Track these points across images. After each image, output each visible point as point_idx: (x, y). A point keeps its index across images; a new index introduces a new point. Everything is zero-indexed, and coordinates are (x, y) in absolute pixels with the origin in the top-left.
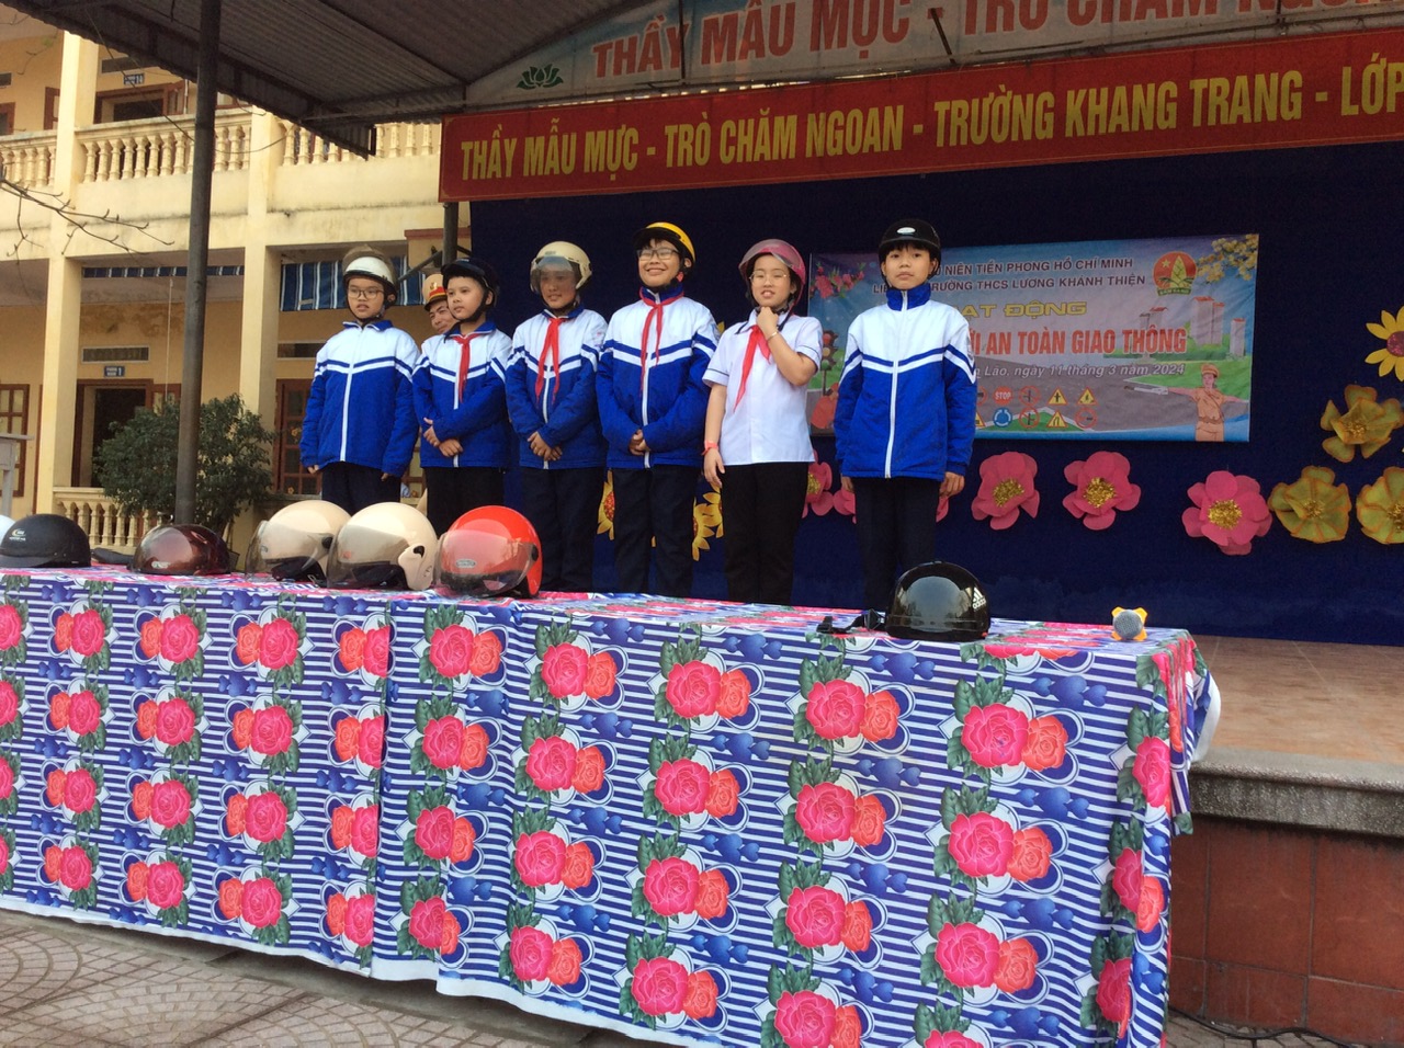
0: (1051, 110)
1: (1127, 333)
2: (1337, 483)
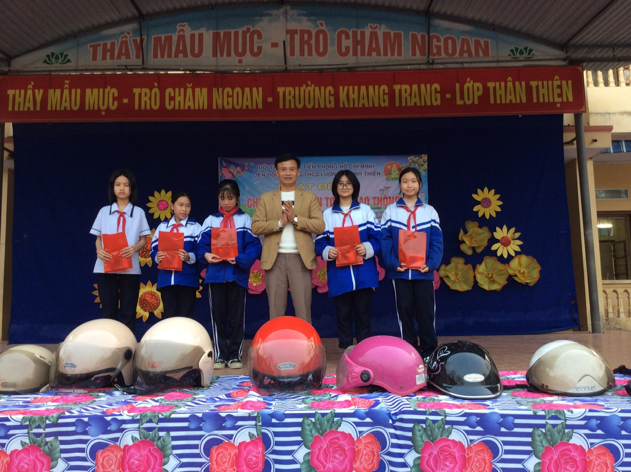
0: (332, 95)
1: (374, 198)
2: (466, 263)
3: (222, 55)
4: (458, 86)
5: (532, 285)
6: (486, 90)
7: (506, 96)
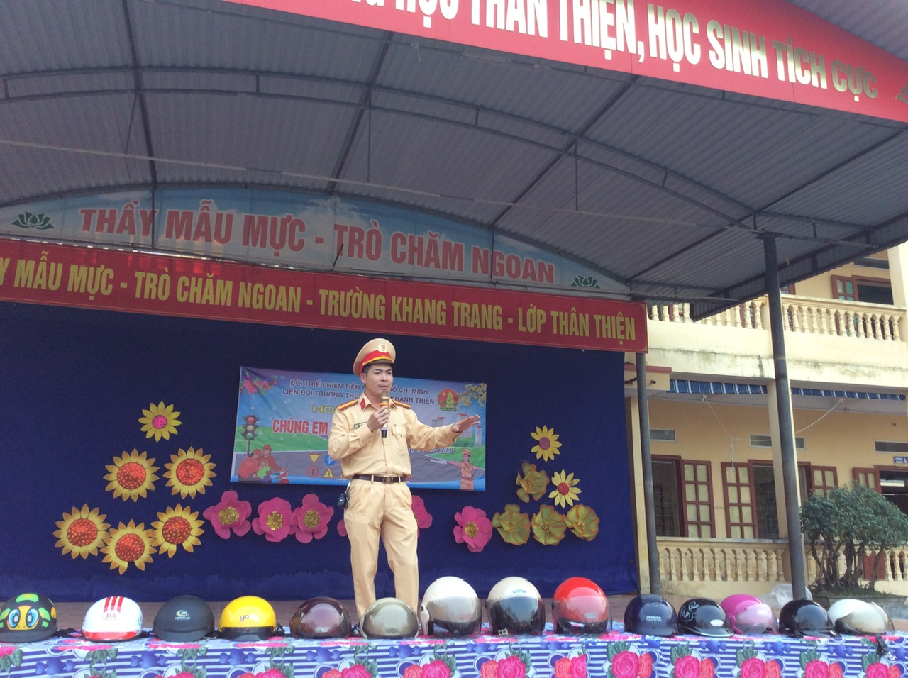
0: (383, 305)
2: (521, 512)
3: (254, 244)
4: (520, 310)
5: (590, 539)
6: (549, 319)
7: (569, 327)
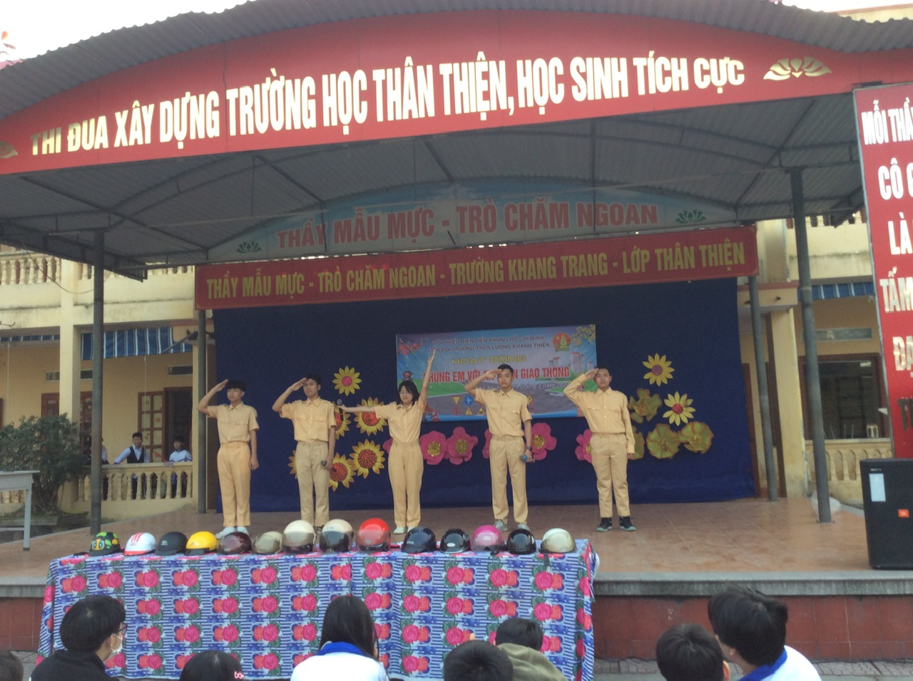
0: (502, 268)
1: (544, 369)
4: (624, 254)
5: (704, 452)
6: (653, 256)
7: (674, 262)
